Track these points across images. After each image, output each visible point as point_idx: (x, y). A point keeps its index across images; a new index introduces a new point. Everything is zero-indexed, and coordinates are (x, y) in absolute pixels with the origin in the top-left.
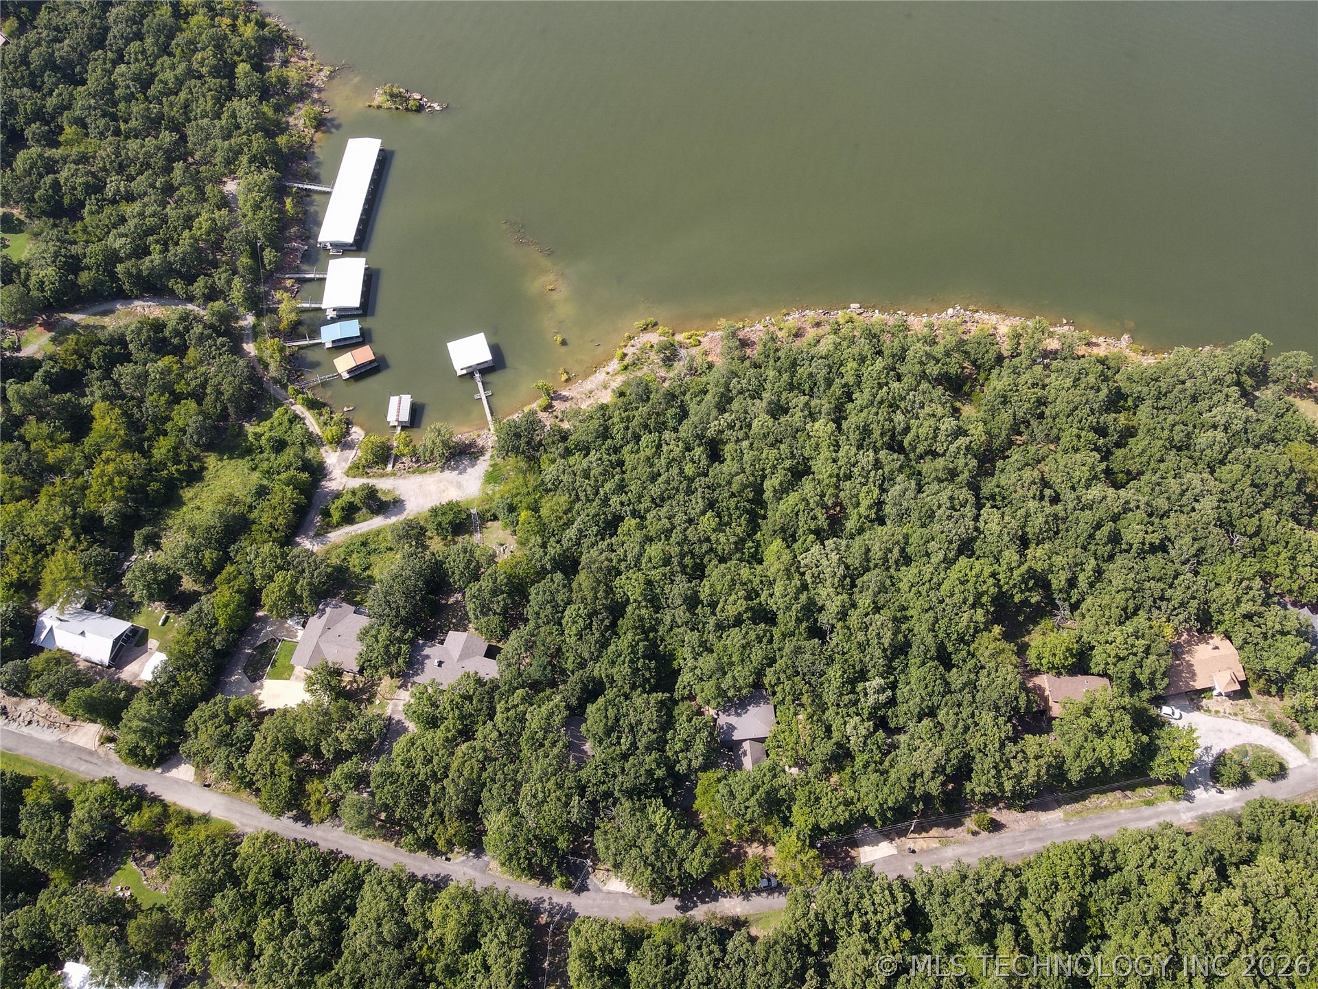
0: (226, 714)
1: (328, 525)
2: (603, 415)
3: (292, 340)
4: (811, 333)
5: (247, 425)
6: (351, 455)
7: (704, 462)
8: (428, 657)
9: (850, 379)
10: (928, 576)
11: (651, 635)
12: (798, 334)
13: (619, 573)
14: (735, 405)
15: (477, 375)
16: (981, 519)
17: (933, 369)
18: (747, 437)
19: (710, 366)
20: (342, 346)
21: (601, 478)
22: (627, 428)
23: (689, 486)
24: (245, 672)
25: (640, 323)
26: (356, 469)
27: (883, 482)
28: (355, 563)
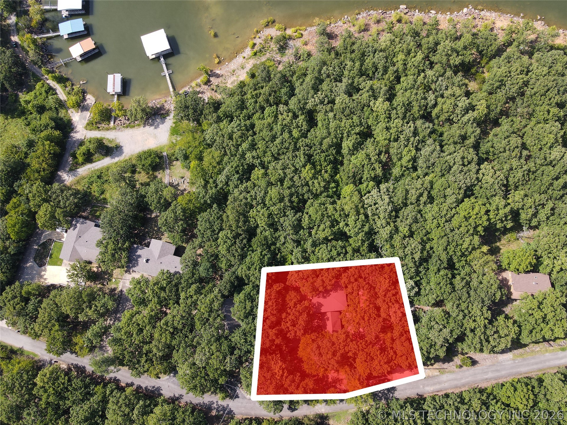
0: (21, 296)
1: (77, 163)
2: (241, 92)
3: (43, 33)
4: (374, 29)
5: (20, 94)
6: (87, 115)
7: (305, 127)
8: (139, 256)
9: (400, 66)
10: (444, 212)
11: (273, 248)
12: (366, 29)
13: (252, 207)
14: (325, 86)
15: (162, 59)
16: (481, 172)
17: (456, 60)
18: (332, 110)
19: (309, 55)
20: (75, 37)
21: (240, 140)
22: (256, 102)
23: (295, 146)
24: (35, 261)
25: (263, 21)
26: (92, 125)
27: (418, 144)
28: (95, 189)
